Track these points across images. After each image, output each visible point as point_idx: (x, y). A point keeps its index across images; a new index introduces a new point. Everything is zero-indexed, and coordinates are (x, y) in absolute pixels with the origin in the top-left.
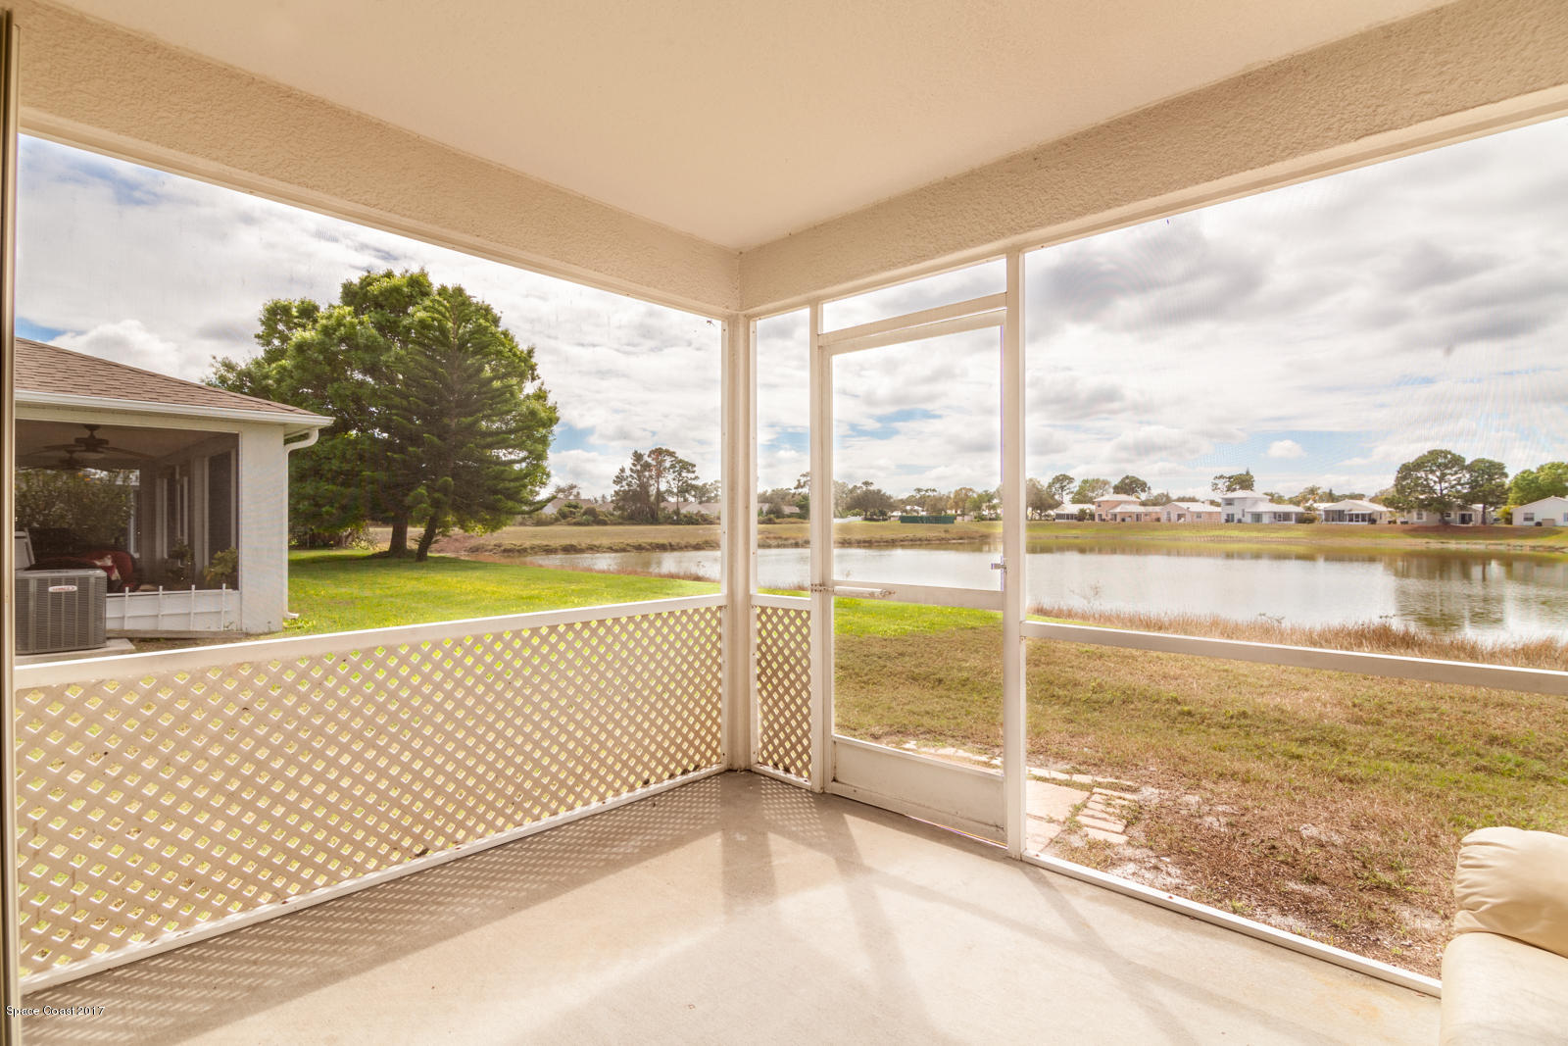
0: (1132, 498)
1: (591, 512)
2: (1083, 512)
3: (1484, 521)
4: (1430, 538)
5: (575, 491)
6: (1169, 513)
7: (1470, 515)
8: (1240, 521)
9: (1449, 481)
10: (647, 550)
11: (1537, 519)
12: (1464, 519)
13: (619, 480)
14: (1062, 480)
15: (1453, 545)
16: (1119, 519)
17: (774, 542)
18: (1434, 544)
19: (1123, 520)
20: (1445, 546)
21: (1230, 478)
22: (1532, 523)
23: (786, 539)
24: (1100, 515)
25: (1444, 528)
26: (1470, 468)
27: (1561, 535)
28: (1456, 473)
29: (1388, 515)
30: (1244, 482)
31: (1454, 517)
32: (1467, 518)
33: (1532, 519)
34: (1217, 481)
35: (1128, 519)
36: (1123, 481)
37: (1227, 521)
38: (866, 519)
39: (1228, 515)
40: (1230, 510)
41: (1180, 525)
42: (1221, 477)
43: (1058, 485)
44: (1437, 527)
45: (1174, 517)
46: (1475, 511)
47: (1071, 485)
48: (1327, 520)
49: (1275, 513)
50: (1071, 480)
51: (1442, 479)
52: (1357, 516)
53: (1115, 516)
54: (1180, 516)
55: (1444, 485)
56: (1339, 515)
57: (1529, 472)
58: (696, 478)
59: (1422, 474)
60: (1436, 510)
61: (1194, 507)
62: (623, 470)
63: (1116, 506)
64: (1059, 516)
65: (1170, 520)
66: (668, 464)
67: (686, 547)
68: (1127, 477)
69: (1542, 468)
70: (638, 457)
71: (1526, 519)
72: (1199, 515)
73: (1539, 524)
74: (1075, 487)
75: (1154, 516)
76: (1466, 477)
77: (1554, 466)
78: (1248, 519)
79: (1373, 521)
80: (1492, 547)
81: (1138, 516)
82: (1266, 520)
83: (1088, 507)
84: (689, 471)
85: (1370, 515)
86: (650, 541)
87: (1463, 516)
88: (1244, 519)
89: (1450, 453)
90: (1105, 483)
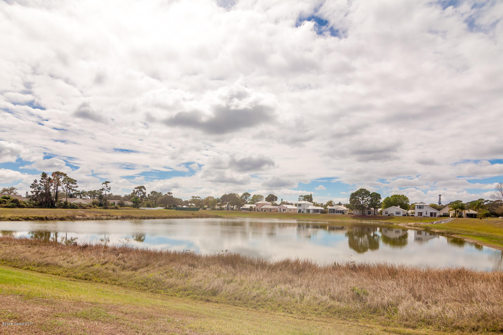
0: (270, 203)
1: (15, 201)
2: (251, 207)
3: (375, 214)
4: (358, 219)
5: (14, 191)
6: (280, 209)
7: (371, 212)
8: (303, 212)
9: (365, 200)
10: (32, 220)
11: (389, 214)
12: (369, 213)
13: (33, 186)
14: (247, 195)
15: (364, 222)
16: (263, 210)
17: (105, 217)
18: (359, 222)
19: (265, 211)
20: (362, 222)
21: (304, 196)
22: (387, 215)
23: (112, 216)
24: (257, 209)
25: (363, 216)
26: (371, 196)
27: (394, 219)
28: (367, 197)
29: (348, 211)
30: (309, 198)
31: (366, 212)
32: (370, 212)
33: (387, 213)
34: (300, 197)
35: (267, 211)
36: (269, 196)
37: (299, 212)
38: (166, 208)
39: (299, 210)
40: (300, 208)
41: (284, 213)
42: (302, 196)
43: (244, 197)
44: (361, 215)
45: (282, 210)
46: (372, 210)
47: (250, 197)
48: (330, 213)
49: (314, 209)
50: (249, 195)
51: (363, 199)
52: (339, 211)
53: (262, 209)
54: (284, 210)
55: (364, 201)
56: (333, 211)
57: (388, 198)
58: (77, 187)
59: (357, 197)
60: (361, 210)
61: (289, 207)
62: (36, 181)
63: (263, 206)
64: (243, 209)
65: (280, 211)
66: (61, 180)
67: (55, 219)
68: (270, 195)
69: (392, 196)
70: (44, 175)
71: (386, 213)
72: (290, 210)
73: (389, 215)
74: (251, 197)
75: (276, 210)
76: (370, 198)
77: (395, 196)
78: (305, 211)
79: (343, 213)
80: (375, 223)
81: (271, 209)
82: (311, 212)
83: (254, 206)
84: (73, 183)
85: (343, 211)
86: (34, 216)
87: (369, 212)
88: (304, 212)
89: (366, 190)
90: (262, 197)
